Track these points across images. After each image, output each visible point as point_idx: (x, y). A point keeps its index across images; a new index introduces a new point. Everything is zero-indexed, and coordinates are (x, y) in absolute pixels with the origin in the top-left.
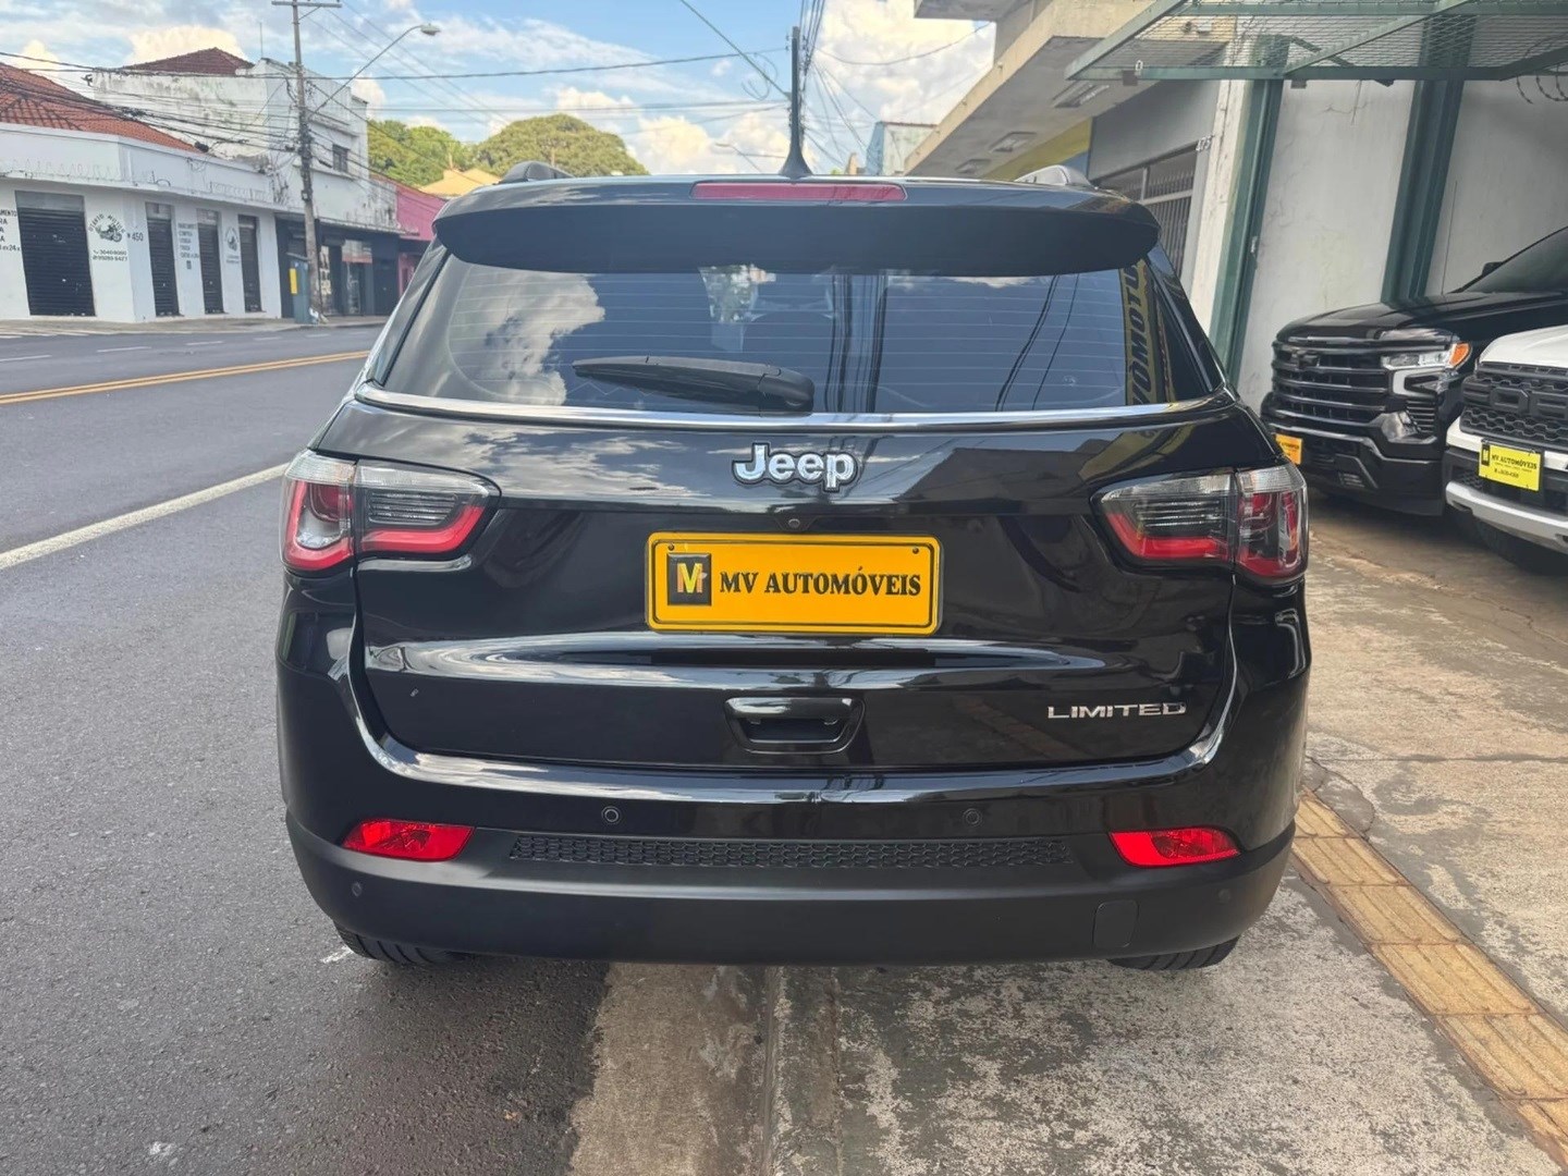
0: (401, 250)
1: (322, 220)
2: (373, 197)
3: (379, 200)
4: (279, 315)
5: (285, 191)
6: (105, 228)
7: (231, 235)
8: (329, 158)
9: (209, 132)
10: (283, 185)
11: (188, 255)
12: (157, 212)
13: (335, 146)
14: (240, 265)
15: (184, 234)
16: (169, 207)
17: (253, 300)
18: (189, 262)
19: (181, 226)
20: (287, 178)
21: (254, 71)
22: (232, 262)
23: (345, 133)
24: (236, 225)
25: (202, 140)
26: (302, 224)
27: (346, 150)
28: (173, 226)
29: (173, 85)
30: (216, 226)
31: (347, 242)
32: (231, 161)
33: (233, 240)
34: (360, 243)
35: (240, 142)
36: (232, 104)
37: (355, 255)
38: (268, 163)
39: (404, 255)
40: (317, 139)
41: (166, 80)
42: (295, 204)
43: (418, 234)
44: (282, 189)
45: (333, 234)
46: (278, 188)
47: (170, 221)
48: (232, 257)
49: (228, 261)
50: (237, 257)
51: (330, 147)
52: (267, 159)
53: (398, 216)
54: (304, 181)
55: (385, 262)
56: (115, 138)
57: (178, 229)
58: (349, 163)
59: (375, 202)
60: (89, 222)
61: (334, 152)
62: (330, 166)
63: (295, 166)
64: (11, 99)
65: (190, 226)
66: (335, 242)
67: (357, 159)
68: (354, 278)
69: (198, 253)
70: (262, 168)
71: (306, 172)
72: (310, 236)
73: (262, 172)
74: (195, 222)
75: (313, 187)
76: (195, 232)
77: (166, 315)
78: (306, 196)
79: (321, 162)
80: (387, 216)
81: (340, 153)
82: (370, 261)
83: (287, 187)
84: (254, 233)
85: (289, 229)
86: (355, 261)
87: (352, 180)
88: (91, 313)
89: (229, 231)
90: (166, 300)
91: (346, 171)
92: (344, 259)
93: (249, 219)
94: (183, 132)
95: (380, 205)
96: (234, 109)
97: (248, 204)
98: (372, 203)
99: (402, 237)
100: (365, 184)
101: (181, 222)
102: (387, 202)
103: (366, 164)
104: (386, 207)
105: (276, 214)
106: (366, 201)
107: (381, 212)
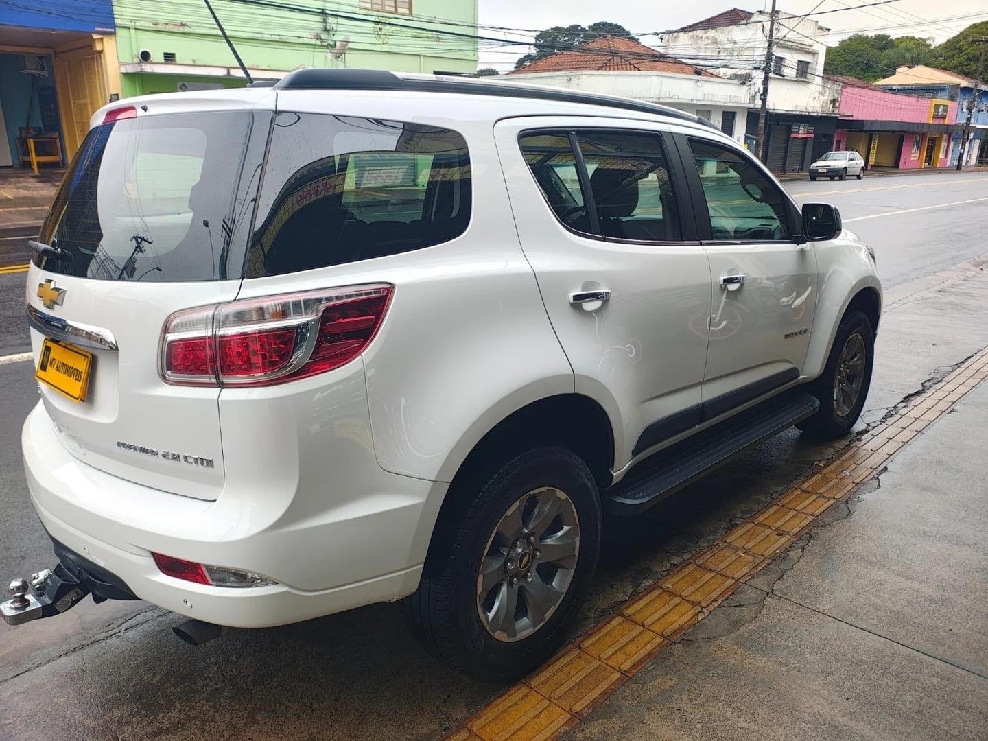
0: (838, 127)
2: (822, 94)
3: (826, 95)
10: (757, 90)
13: (799, 61)
21: (752, 19)
23: (808, 53)
24: (720, 118)
26: (760, 115)
27: (808, 63)
29: (704, 36)
31: (797, 124)
32: (728, 78)
34: (808, 124)
36: (734, 43)
37: (800, 133)
39: (840, 131)
41: (700, 33)
42: (757, 103)
43: (852, 116)
44: (756, 93)
45: (789, 120)
46: (753, 93)
51: (796, 62)
53: (839, 105)
54: (764, 87)
55: (825, 136)
58: (808, 71)
59: (823, 96)
61: (799, 66)
68: (798, 147)
70: (744, 80)
71: (765, 82)
72: (762, 122)
73: (743, 84)
78: (763, 97)
80: (832, 105)
81: (803, 68)
82: (812, 136)
83: (759, 92)
84: (732, 122)
86: (801, 136)
87: (808, 83)
91: (805, 78)
92: (793, 135)
93: (729, 114)
95: (827, 97)
96: (736, 46)
97: (727, 104)
98: (821, 97)
99: (840, 118)
100: (819, 89)
102: (833, 95)
103: (820, 74)
104: (832, 99)
105: (749, 108)
106: (816, 96)
107: (827, 103)
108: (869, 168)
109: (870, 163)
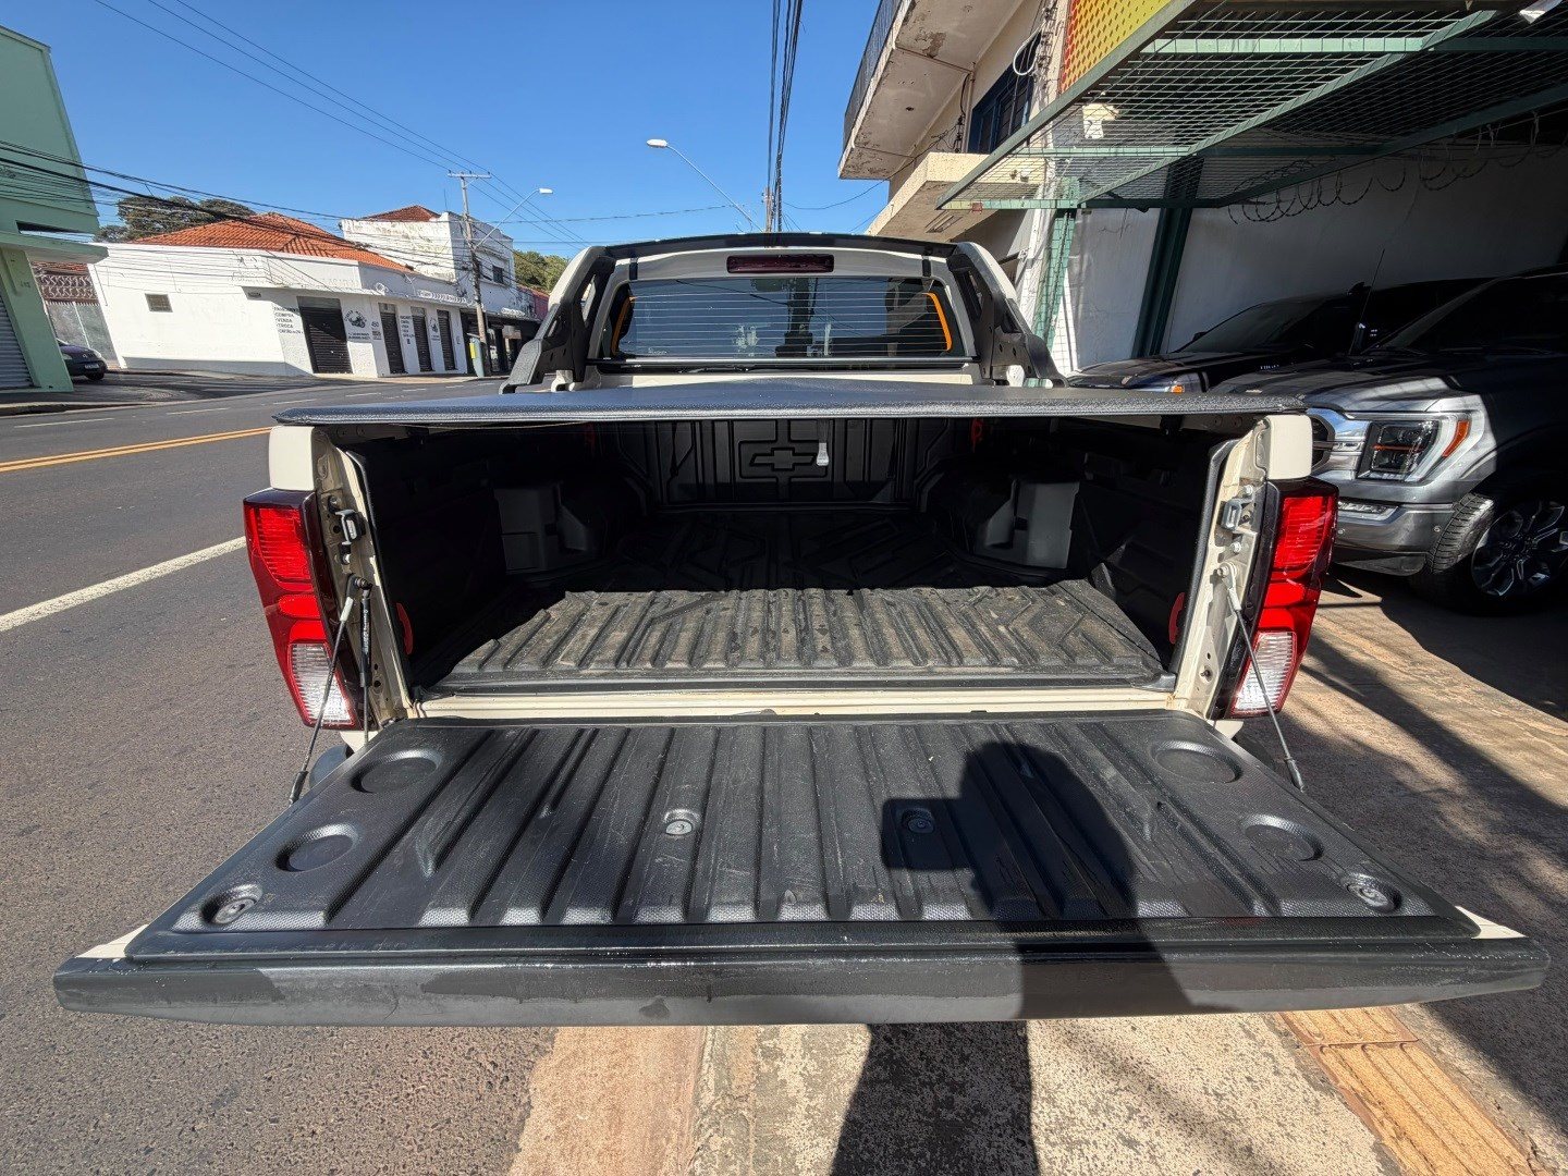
1: (489, 312)
2: (520, 298)
3: (523, 300)
4: (463, 373)
5: (464, 294)
6: (354, 319)
7: (433, 323)
8: (491, 274)
9: (417, 258)
10: (463, 291)
11: (408, 336)
12: (387, 308)
13: (495, 267)
14: (441, 341)
15: (405, 322)
16: (394, 305)
17: (450, 363)
18: (408, 340)
19: (402, 317)
20: (466, 288)
21: (440, 219)
22: (435, 339)
23: (500, 259)
24: (436, 316)
25: (410, 264)
26: (476, 314)
27: (501, 270)
28: (396, 318)
29: (392, 229)
30: (423, 317)
31: (505, 326)
33: (435, 325)
34: (513, 327)
35: (433, 264)
36: (429, 241)
37: (510, 334)
38: (453, 278)
40: (484, 263)
41: (387, 225)
42: (472, 303)
44: (461, 293)
45: (494, 321)
46: (459, 293)
47: (395, 314)
48: (435, 336)
49: (432, 339)
50: (438, 336)
51: (490, 267)
52: (453, 275)
53: (536, 311)
54: (477, 290)
56: (356, 263)
57: (401, 320)
58: (504, 278)
59: (520, 303)
60: (344, 315)
61: (493, 271)
62: (493, 281)
63: (471, 280)
64: (290, 237)
65: (408, 318)
66: (498, 327)
67: (509, 275)
68: (511, 349)
69: (414, 334)
71: (478, 284)
72: (480, 322)
74: (410, 315)
75: (483, 293)
76: (411, 321)
77: (397, 371)
78: (477, 298)
79: (486, 277)
80: (529, 310)
81: (498, 271)
82: (520, 338)
83: (466, 292)
84: (448, 321)
85: (468, 319)
86: (511, 338)
87: (506, 288)
88: (350, 372)
89: (432, 319)
90: (397, 366)
91: (502, 283)
93: (444, 315)
94: (395, 257)
95: (524, 303)
96: (430, 243)
97: (441, 303)
100: (516, 292)
101: (402, 315)
102: (527, 304)
103: (515, 278)
104: (527, 306)
105: (459, 309)
106: (514, 301)
107: (525, 308)
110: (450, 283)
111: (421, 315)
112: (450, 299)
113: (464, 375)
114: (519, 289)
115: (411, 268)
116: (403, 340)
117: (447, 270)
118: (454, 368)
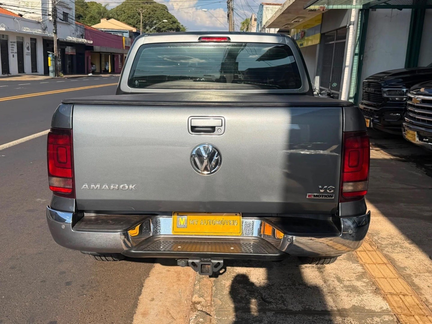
1: (60, 39)
2: (76, 30)
3: (79, 32)
4: (43, 74)
5: (46, 29)
8: (62, 17)
9: (20, 9)
10: (46, 27)
11: (13, 53)
12: (3, 38)
13: (64, 12)
14: (30, 56)
15: (12, 45)
16: (7, 36)
17: (34, 69)
18: (13, 55)
19: (11, 42)
20: (47, 25)
22: (28, 55)
23: (67, 8)
24: (29, 42)
25: (20, 13)
26: (53, 41)
27: (67, 14)
28: (8, 43)
30: (23, 42)
31: (67, 47)
33: (28, 46)
34: (72, 47)
35: (33, 13)
37: (70, 51)
38: (41, 20)
39: (87, 51)
40: (58, 11)
42: (50, 34)
43: (92, 44)
44: (45, 28)
45: (63, 44)
46: (44, 28)
47: (7, 41)
48: (28, 53)
49: (26, 55)
50: (29, 53)
51: (62, 13)
52: (40, 18)
53: (85, 37)
54: (54, 26)
55: (80, 54)
57: (10, 44)
58: (68, 18)
59: (77, 32)
61: (63, 15)
62: (63, 20)
63: (50, 20)
65: (14, 42)
66: (63, 47)
67: (71, 17)
68: (69, 60)
69: (17, 52)
71: (55, 23)
72: (55, 46)
74: (16, 41)
75: (57, 28)
76: (16, 44)
77: (5, 74)
78: (54, 31)
79: (60, 19)
80: (81, 37)
81: (65, 15)
82: (75, 54)
83: (47, 28)
84: (35, 44)
85: (48, 43)
86: (70, 54)
87: (69, 24)
89: (27, 44)
91: (68, 22)
92: (66, 53)
93: (34, 40)
94: (14, 10)
95: (79, 33)
98: (76, 33)
100: (74, 26)
101: (12, 41)
102: (82, 32)
103: (74, 19)
104: (81, 34)
105: (43, 37)
106: (74, 32)
107: (79, 36)
108: (102, 72)
109: (102, 69)
110: (39, 23)
111: (21, 41)
112: (38, 31)
113: (42, 75)
114: (76, 25)
115: (21, 15)
116: (10, 55)
117: (38, 15)
118: (36, 72)
